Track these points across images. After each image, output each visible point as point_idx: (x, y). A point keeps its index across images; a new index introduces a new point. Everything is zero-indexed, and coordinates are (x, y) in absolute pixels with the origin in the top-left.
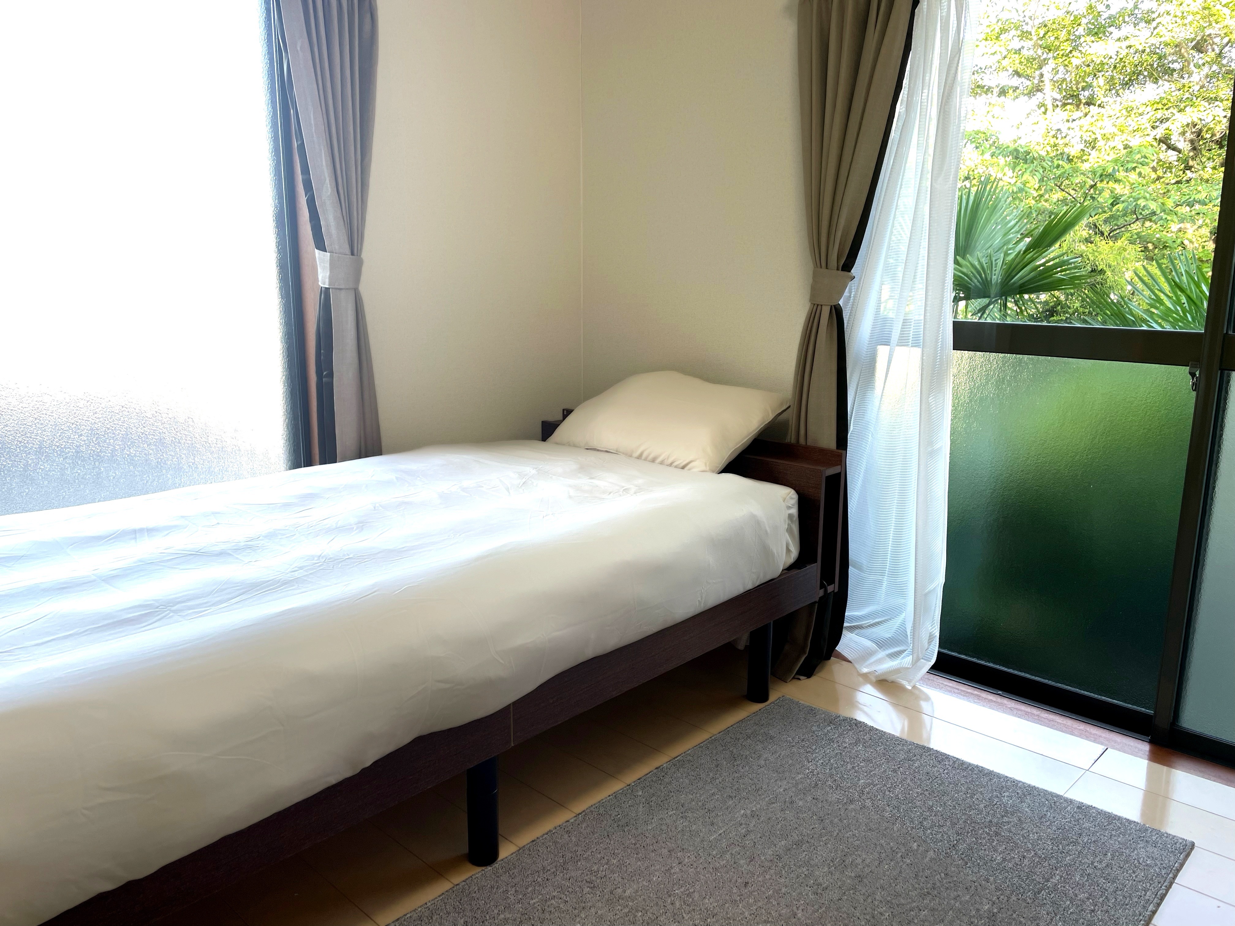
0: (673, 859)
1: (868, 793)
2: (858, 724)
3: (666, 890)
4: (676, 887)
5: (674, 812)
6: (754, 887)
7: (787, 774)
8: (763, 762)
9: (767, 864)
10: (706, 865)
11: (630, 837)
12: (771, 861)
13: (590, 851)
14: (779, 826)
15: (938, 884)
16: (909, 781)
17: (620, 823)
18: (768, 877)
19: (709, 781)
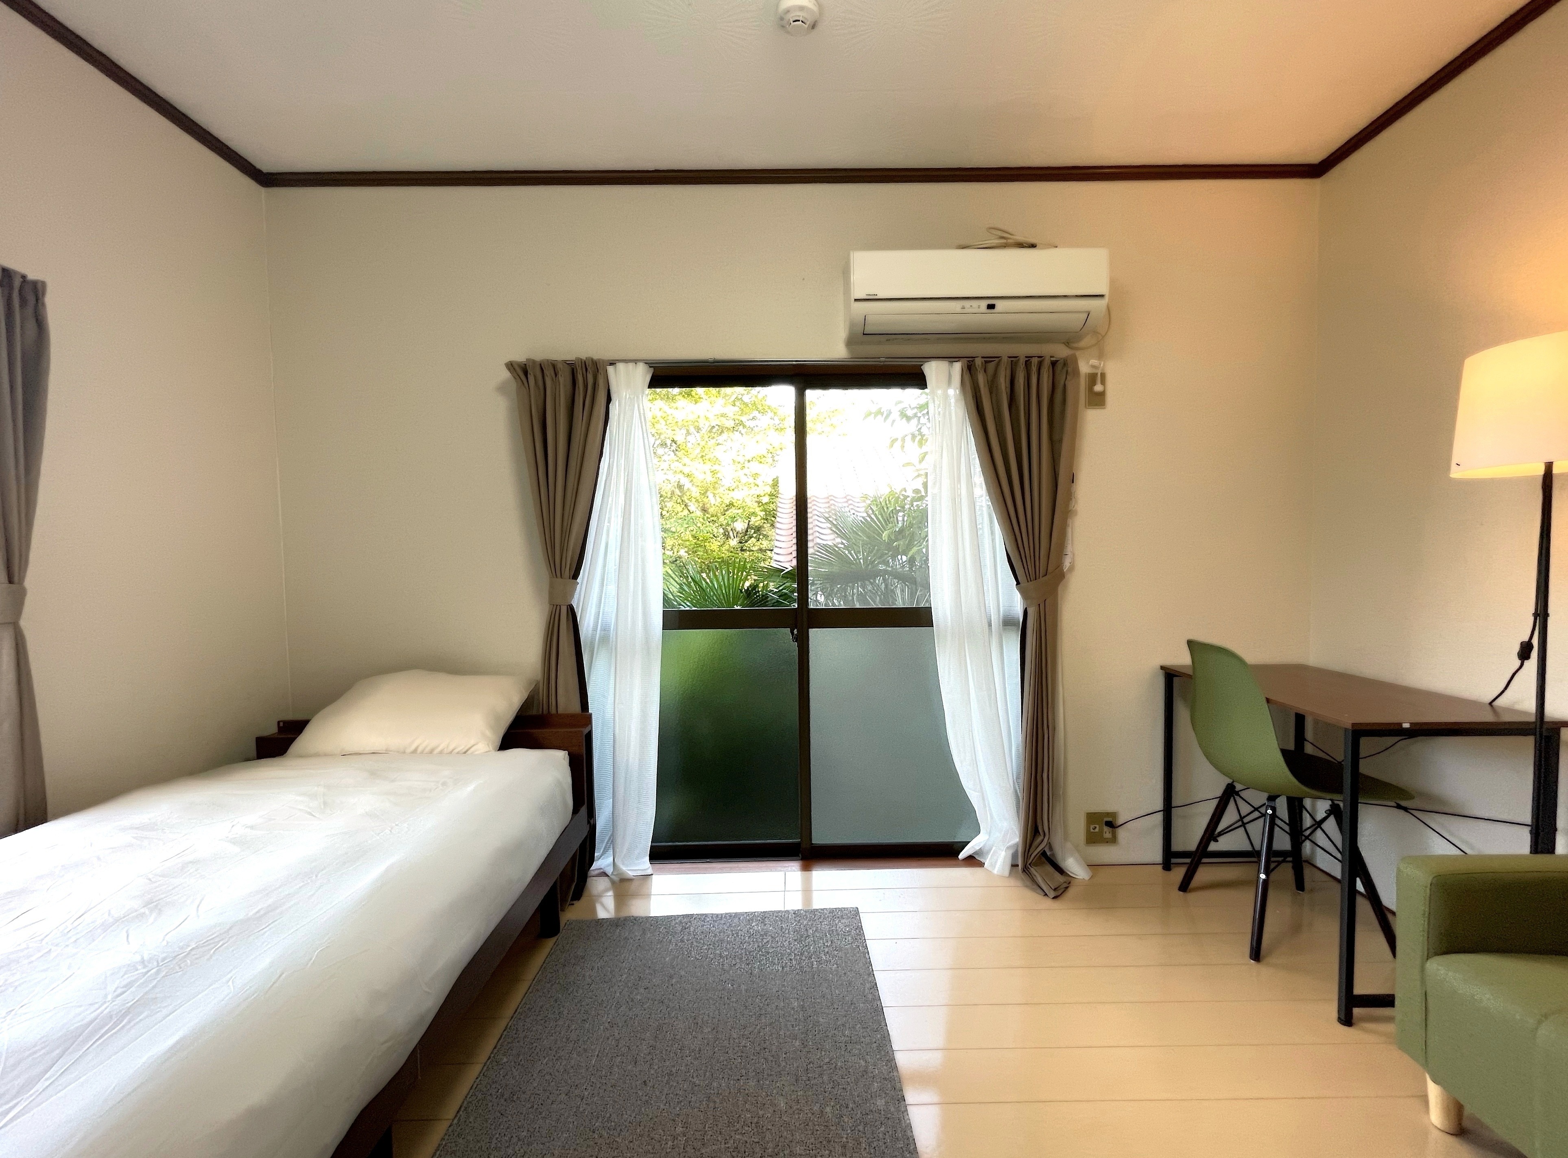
0: (574, 1099)
1: (677, 965)
2: (635, 918)
3: (588, 1130)
4: (594, 1122)
5: (547, 1059)
6: (653, 1082)
7: (614, 980)
8: (590, 981)
9: (649, 1058)
10: (604, 1087)
11: (524, 1103)
12: (649, 1053)
13: (494, 1139)
14: (636, 1023)
15: (761, 1005)
16: (695, 944)
17: (505, 1097)
18: (656, 1067)
19: (558, 1017)
